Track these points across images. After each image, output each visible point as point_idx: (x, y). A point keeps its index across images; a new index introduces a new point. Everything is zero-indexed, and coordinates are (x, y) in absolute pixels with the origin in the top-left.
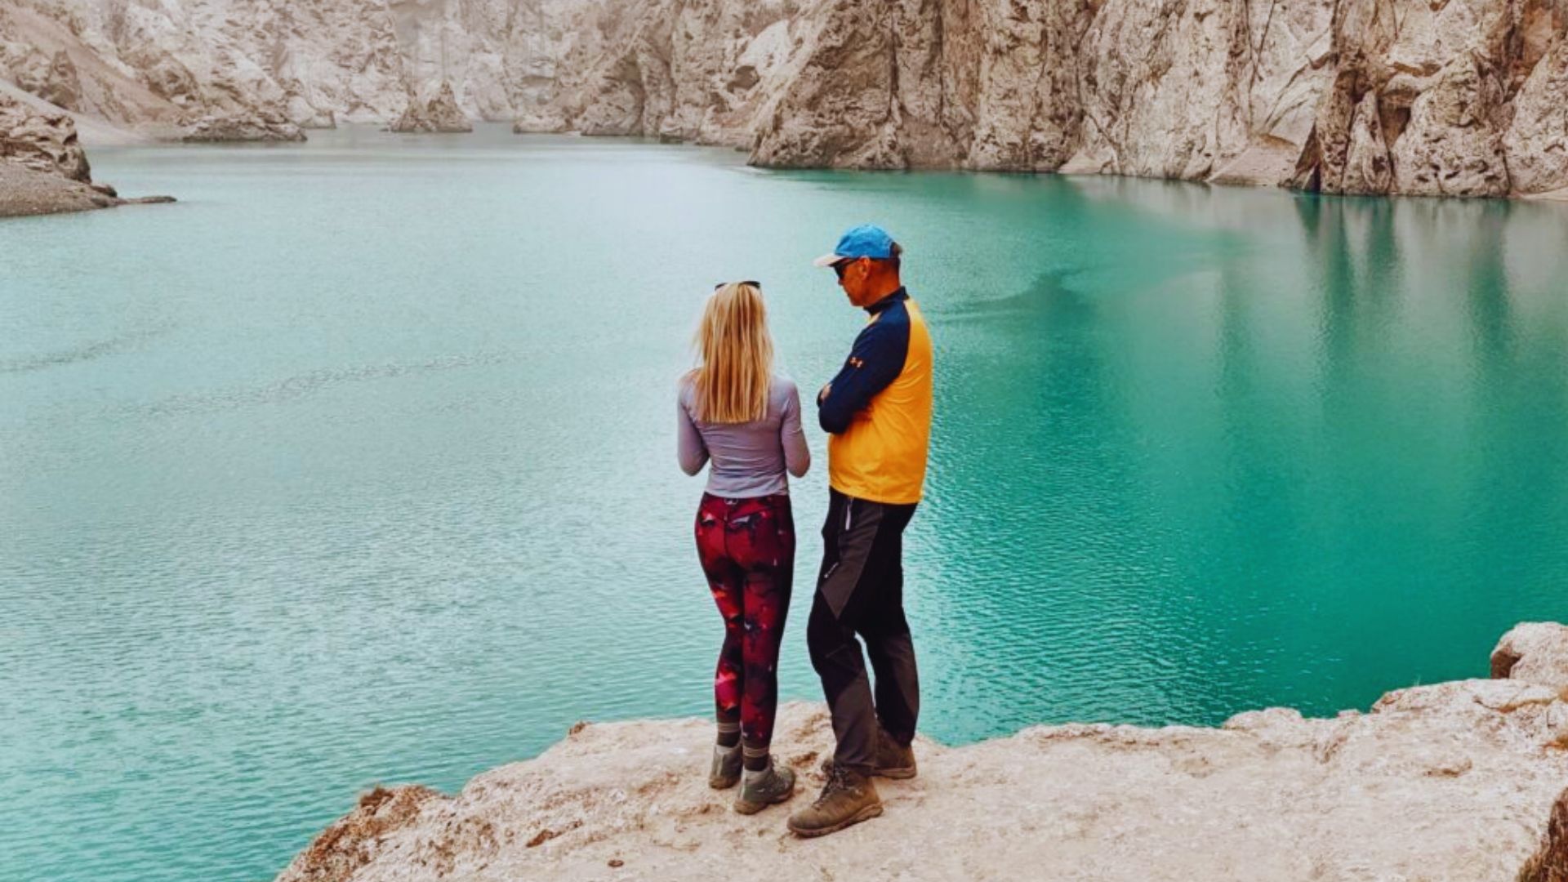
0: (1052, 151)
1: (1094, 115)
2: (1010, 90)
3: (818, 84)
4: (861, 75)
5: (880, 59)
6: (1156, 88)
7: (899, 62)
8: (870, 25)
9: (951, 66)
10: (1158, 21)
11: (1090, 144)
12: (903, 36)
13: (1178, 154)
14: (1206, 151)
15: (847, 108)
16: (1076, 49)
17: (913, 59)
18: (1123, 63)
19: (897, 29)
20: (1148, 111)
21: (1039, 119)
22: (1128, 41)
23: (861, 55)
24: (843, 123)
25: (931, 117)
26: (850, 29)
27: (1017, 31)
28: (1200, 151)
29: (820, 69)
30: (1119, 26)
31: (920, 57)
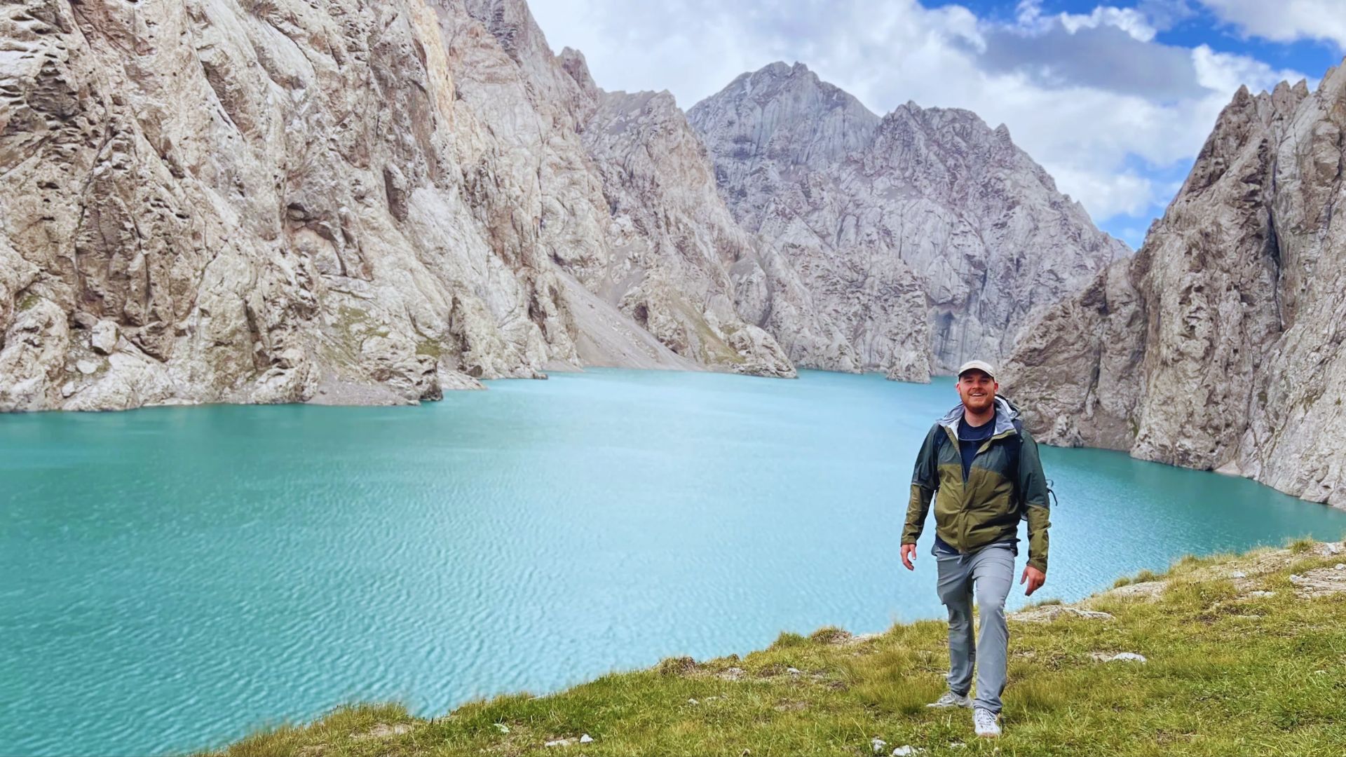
0: (1199, 457)
1: (1256, 429)
2: (1169, 398)
3: (1017, 377)
4: (1060, 373)
5: (1081, 361)
6: (1306, 412)
7: (1102, 365)
8: (1076, 333)
9: (1145, 372)
10: (1326, 346)
11: (1244, 456)
12: (1108, 344)
13: (1300, 480)
14: (1325, 482)
15: (1042, 398)
16: (1256, 367)
17: (1114, 363)
18: (1288, 384)
19: (1104, 338)
20: (1293, 433)
21: (1189, 427)
22: (1296, 364)
23: (1061, 357)
24: (1035, 409)
25: (1122, 414)
26: (1054, 336)
27: (1182, 346)
28: (1319, 482)
29: (1022, 365)
30: (1295, 348)
31: (1123, 361)
